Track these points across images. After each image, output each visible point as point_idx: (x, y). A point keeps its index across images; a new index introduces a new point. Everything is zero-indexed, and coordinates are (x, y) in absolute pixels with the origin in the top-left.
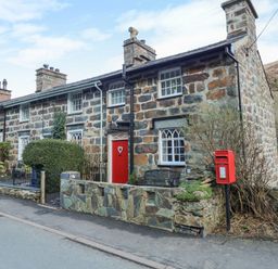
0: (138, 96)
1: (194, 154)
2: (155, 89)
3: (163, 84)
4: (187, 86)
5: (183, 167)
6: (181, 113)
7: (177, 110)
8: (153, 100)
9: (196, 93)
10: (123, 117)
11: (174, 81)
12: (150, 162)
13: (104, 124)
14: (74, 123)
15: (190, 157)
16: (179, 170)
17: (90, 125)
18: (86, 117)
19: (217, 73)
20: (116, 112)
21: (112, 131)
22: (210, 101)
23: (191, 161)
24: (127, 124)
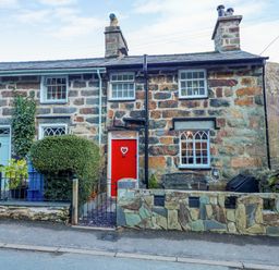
0: (153, 92)
1: (221, 157)
2: (176, 87)
3: (183, 84)
4: (214, 90)
5: (209, 169)
6: (207, 115)
7: (202, 112)
8: (173, 98)
9: (224, 98)
10: (132, 113)
11: (196, 82)
12: (169, 164)
13: (104, 119)
14: (52, 114)
15: (217, 160)
16: (204, 173)
17: (80, 119)
18: (75, 110)
19: (246, 82)
20: (121, 108)
21: (115, 128)
22: (238, 107)
23: (217, 164)
24: (138, 122)
